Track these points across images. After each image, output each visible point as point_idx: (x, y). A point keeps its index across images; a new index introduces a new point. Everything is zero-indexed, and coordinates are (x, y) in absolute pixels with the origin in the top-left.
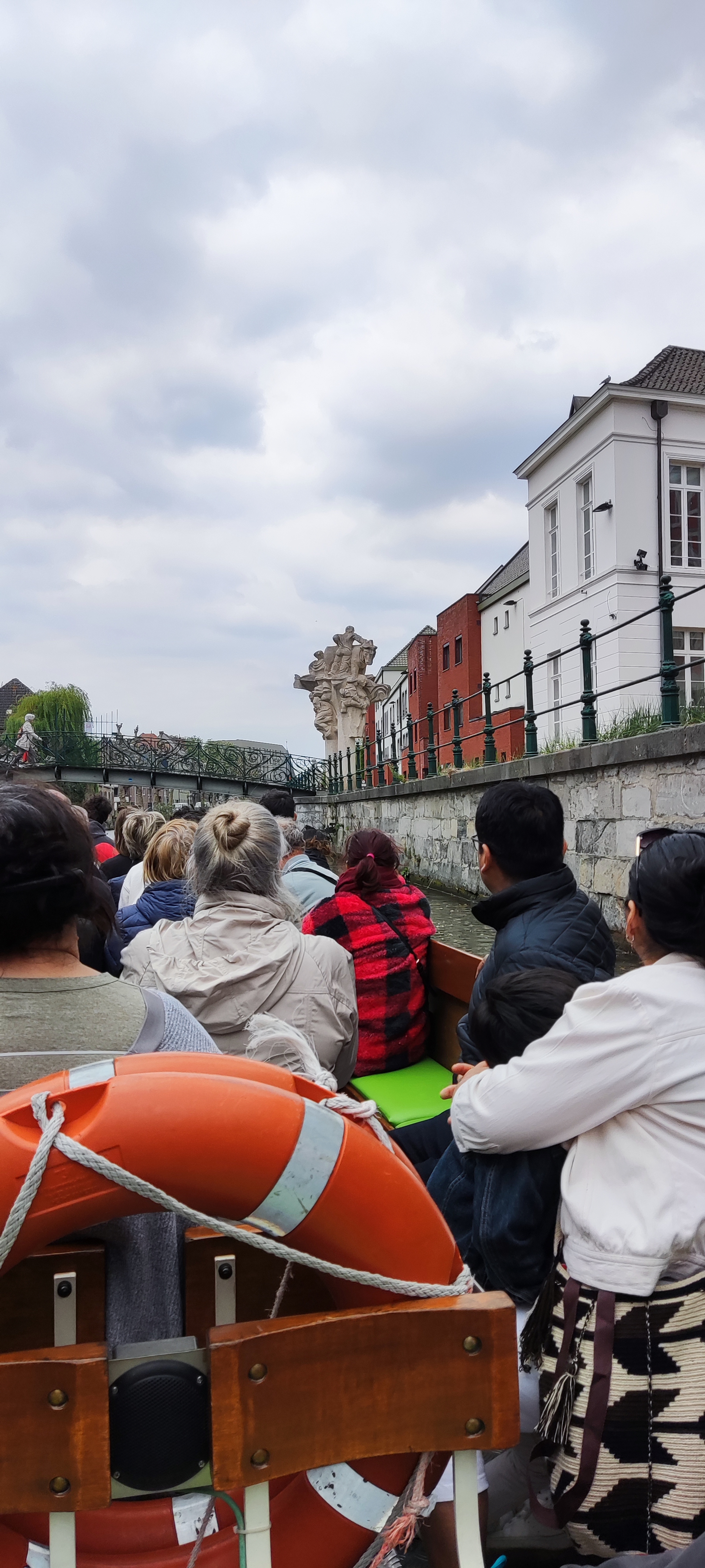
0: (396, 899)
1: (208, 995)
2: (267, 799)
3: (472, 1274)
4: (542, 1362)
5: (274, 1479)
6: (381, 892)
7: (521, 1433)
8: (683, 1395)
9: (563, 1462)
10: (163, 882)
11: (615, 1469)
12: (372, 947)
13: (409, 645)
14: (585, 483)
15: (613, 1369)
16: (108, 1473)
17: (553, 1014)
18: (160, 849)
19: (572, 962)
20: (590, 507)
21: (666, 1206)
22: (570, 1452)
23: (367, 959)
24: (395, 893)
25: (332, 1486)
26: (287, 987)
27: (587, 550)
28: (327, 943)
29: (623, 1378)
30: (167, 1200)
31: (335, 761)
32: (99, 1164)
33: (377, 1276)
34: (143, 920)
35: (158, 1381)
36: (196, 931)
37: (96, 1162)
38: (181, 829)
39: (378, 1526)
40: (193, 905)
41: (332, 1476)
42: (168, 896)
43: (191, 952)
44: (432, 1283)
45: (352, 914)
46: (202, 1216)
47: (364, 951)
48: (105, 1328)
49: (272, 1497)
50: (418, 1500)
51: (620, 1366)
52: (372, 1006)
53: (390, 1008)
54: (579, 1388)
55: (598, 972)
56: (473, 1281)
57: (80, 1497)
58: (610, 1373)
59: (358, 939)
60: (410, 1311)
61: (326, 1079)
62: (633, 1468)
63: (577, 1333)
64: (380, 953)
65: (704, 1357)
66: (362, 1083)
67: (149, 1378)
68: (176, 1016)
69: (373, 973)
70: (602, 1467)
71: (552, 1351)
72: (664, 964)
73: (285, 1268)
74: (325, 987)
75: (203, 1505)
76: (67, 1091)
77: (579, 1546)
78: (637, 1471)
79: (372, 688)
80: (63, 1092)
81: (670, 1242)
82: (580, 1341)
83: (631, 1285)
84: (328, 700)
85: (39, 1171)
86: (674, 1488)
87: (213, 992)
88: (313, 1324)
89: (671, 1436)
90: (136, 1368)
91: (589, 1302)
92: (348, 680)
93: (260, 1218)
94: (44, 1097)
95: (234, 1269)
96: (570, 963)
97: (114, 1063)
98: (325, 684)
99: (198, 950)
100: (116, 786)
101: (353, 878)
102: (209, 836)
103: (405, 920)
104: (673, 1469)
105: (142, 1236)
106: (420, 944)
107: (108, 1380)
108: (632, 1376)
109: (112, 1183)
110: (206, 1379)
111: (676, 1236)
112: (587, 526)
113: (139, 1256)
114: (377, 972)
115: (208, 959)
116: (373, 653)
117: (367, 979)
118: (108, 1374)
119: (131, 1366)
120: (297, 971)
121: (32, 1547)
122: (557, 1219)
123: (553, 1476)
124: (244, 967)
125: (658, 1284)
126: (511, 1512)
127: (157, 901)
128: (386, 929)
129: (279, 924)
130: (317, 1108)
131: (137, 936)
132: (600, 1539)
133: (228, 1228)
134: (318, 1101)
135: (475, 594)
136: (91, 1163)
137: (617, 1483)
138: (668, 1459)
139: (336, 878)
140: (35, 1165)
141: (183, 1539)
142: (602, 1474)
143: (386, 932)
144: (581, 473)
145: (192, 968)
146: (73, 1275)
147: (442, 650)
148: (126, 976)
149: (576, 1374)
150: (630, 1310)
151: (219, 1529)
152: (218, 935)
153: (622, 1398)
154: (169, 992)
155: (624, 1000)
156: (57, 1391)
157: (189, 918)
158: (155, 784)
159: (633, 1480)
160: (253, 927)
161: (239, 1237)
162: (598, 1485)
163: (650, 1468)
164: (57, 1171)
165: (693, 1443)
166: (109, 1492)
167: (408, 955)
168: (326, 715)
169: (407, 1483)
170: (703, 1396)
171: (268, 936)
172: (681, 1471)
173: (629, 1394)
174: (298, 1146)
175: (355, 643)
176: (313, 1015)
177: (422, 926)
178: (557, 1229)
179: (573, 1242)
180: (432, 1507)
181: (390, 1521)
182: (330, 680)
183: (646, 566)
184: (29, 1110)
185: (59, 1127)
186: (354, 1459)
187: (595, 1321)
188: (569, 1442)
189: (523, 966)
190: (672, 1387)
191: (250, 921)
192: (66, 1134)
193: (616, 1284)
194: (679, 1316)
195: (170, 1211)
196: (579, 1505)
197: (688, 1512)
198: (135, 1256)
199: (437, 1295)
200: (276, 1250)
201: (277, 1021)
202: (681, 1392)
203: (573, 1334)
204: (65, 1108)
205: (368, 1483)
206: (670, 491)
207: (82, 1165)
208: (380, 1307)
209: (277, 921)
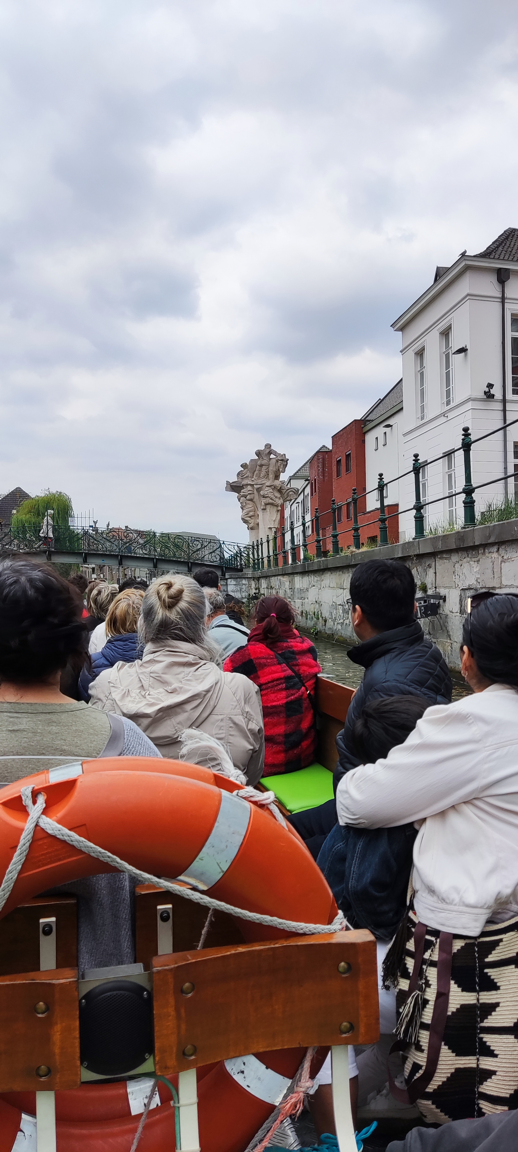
0: (292, 647)
1: (153, 717)
2: (198, 574)
3: (345, 917)
4: (398, 982)
5: (200, 1066)
6: (281, 642)
7: (381, 1034)
8: (502, 1006)
9: (414, 1055)
10: (121, 635)
11: (452, 1061)
12: (275, 682)
13: (311, 458)
14: (446, 333)
15: (451, 988)
16: (78, 1063)
17: (407, 728)
18: (118, 612)
19: (420, 691)
20: (450, 351)
21: (493, 870)
22: (419, 1048)
23: (271, 691)
24: (291, 642)
25: (243, 1072)
26: (211, 710)
27: (448, 384)
28: (241, 679)
29: (458, 995)
30: (121, 863)
31: (258, 546)
32: (71, 838)
33: (275, 918)
34: (106, 663)
35: (115, 996)
36: (144, 670)
37: (69, 836)
38: (133, 596)
39: (276, 1101)
40: (142, 652)
41: (243, 1065)
42: (124, 645)
43: (140, 685)
44: (315, 924)
45: (260, 658)
46: (146, 875)
47: (269, 685)
48: (77, 958)
49: (198, 1081)
50: (305, 1081)
51: (456, 986)
52: (275, 725)
53: (288, 726)
54: (426, 1002)
55: (439, 698)
56: (345, 922)
57: (58, 1080)
58: (449, 991)
59: (265, 676)
60: (299, 944)
61: (238, 776)
62: (465, 1060)
63: (424, 962)
64: (280, 686)
65: (517, 979)
66: (266, 781)
67: (109, 994)
68: (133, 734)
69: (275, 701)
70: (443, 1059)
71: (405, 975)
72: (492, 691)
73: (209, 913)
74: (239, 710)
75: (149, 1087)
76: (48, 785)
77: (425, 1117)
78: (468, 1062)
79: (285, 490)
80: (45, 786)
81: (494, 897)
82: (427, 968)
83: (464, 928)
84: (251, 500)
85: (27, 843)
86: (496, 1075)
87: (156, 714)
88: (229, 953)
89: (493, 1037)
90: (99, 986)
91: (433, 939)
92: (267, 484)
93: (189, 877)
94: (30, 789)
95: (171, 915)
96: (419, 692)
97: (82, 765)
98: (249, 488)
99: (146, 684)
100: (93, 566)
101: (261, 632)
102: (154, 600)
103: (299, 662)
104: (495, 1060)
105: (104, 892)
106: (310, 680)
107: (78, 995)
108: (464, 993)
109: (80, 852)
110: (150, 994)
111: (499, 893)
112: (448, 366)
113: (102, 907)
114: (278, 700)
115: (153, 690)
116: (285, 463)
117: (271, 705)
118: (78, 990)
119: (97, 984)
120: (218, 699)
121: (24, 1116)
122: (410, 878)
123: (406, 1066)
124: (179, 696)
125: (485, 926)
126: (376, 1091)
127: (117, 649)
128: (285, 669)
129: (205, 664)
130: (231, 797)
131: (101, 674)
132: (441, 1111)
133: (165, 884)
134: (232, 792)
135: (361, 420)
136: (65, 837)
137: (453, 1071)
138: (491, 1054)
139: (248, 632)
140: (24, 839)
141: (134, 1111)
142: (442, 1064)
143: (285, 671)
144: (442, 326)
145: (141, 697)
146: (53, 919)
147: (336, 462)
148: (93, 703)
149: (423, 991)
150: (464, 945)
151: (161, 1104)
152: (160, 672)
153: (457, 1009)
154: (125, 715)
155: (461, 719)
156: (41, 1003)
157: (139, 661)
158: (122, 564)
159: (465, 1068)
160: (186, 666)
161: (174, 891)
162: (440, 1073)
163: (478, 1060)
164: (40, 843)
165: (509, 1041)
166: (79, 1077)
167: (301, 688)
168: (250, 511)
169: (297, 1070)
170: (517, 1008)
171: (197, 673)
172: (501, 1062)
173: (463, 1006)
174: (216, 824)
175: (272, 456)
176: (230, 731)
177: (311, 666)
178: (409, 886)
179: (422, 896)
180: (316, 1087)
181: (285, 1097)
182: (253, 484)
183: (493, 395)
184: (19, 798)
185: (42, 811)
186: (258, 1051)
187: (438, 953)
188: (419, 1041)
189: (384, 694)
190: (494, 1001)
191: (182, 662)
192: (47, 816)
193: (454, 928)
194: (500, 949)
195: (124, 872)
196: (426, 1087)
197: (505, 1092)
198: (99, 907)
199: (319, 932)
200: (201, 900)
201: (202, 734)
202: (501, 1005)
203: (421, 963)
204: (46, 797)
205: (269, 1069)
206: (512, 337)
207: (58, 839)
208: (276, 941)
209: (203, 662)
